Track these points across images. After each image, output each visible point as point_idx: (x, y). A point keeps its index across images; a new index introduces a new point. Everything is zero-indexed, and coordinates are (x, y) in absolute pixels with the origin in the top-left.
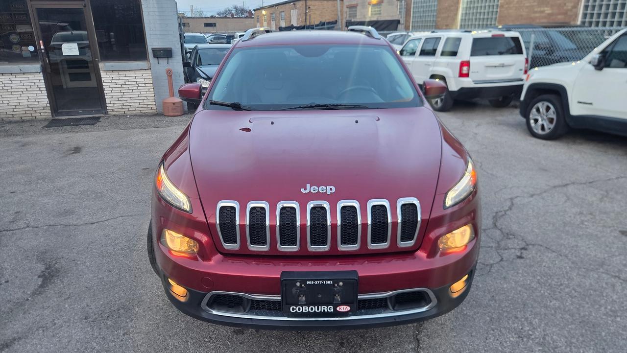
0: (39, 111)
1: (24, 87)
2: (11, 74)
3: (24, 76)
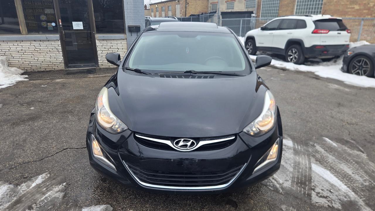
0: (57, 65)
1: (48, 49)
2: (40, 40)
3: (48, 42)
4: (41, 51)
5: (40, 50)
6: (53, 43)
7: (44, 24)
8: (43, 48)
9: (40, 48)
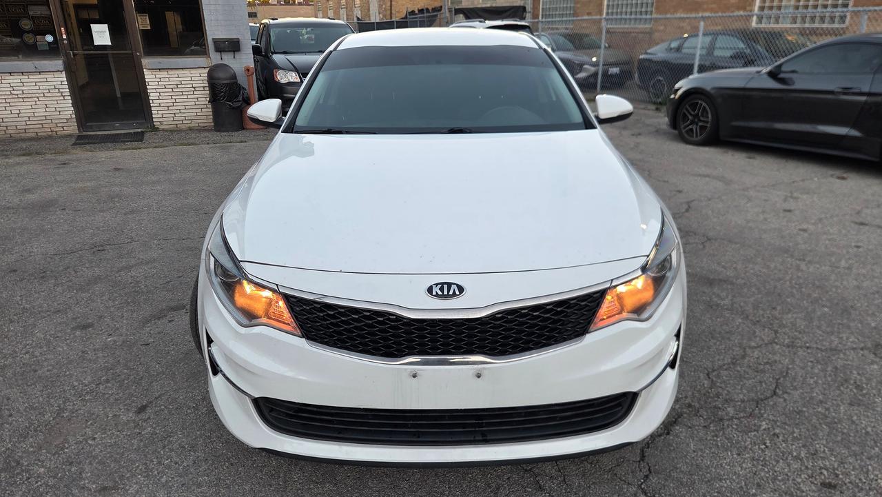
0: (60, 125)
1: (39, 91)
2: (22, 73)
3: (39, 76)
4: (24, 96)
5: (23, 93)
6: (50, 77)
7: (29, 38)
8: (29, 88)
9: (23, 88)
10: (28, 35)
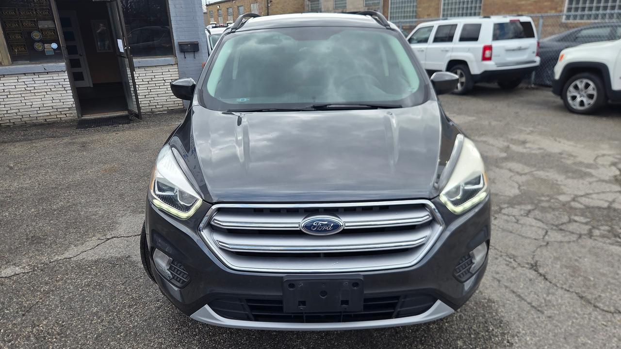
0: (64, 112)
1: (47, 87)
2: (34, 73)
3: (48, 76)
4: (36, 91)
5: (35, 89)
7: (38, 46)
8: (39, 85)
9: (35, 85)
10: (37, 44)
